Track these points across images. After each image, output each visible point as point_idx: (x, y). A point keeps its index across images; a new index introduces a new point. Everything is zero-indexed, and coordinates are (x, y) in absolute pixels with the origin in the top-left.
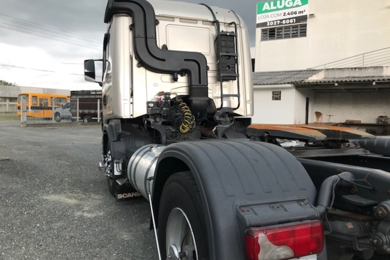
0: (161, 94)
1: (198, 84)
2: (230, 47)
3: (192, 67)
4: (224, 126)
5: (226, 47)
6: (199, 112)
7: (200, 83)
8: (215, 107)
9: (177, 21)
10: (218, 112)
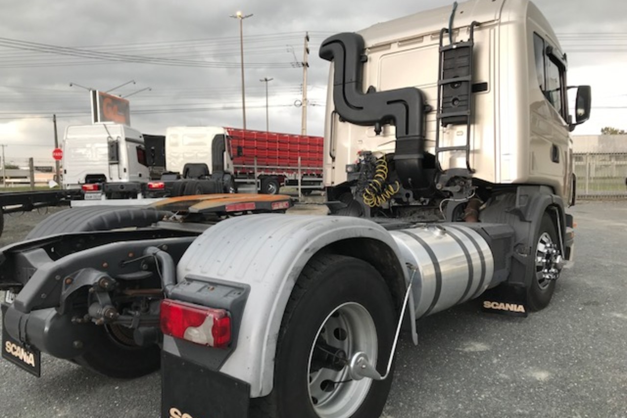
0: (360, 153)
1: (405, 135)
2: (459, 67)
3: (398, 111)
4: (456, 200)
5: (453, 68)
6: (410, 177)
7: (407, 132)
8: (441, 169)
9: (394, 48)
10: (443, 177)
